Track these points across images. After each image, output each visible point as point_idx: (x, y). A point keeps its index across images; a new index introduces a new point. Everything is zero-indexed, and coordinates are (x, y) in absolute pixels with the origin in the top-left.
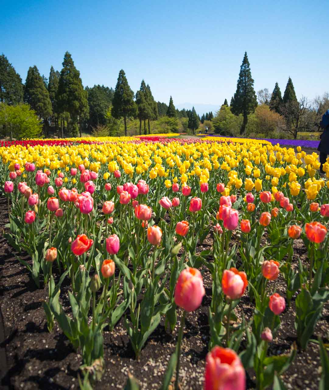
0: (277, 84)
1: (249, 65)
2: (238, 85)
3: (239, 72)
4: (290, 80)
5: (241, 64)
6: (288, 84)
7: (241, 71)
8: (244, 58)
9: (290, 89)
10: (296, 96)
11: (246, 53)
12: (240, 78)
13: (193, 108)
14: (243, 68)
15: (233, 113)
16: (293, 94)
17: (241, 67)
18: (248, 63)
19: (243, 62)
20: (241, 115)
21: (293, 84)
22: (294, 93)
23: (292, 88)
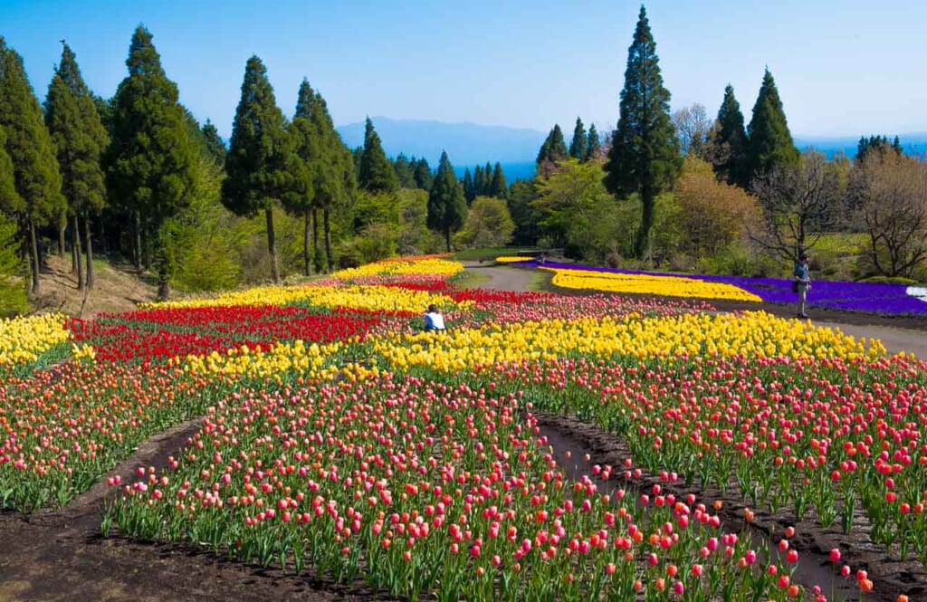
0: (729, 90)
1: (653, 46)
2: (623, 104)
3: (625, 68)
4: (768, 80)
5: (631, 43)
6: (762, 89)
7: (630, 64)
8: (639, 24)
9: (771, 108)
10: (787, 131)
11: (643, 10)
12: (627, 86)
13: (444, 157)
14: (637, 55)
15: (610, 191)
16: (778, 125)
17: (631, 50)
18: (650, 38)
19: (635, 36)
20: (634, 195)
21: (780, 94)
22: (783, 121)
23: (777, 104)
